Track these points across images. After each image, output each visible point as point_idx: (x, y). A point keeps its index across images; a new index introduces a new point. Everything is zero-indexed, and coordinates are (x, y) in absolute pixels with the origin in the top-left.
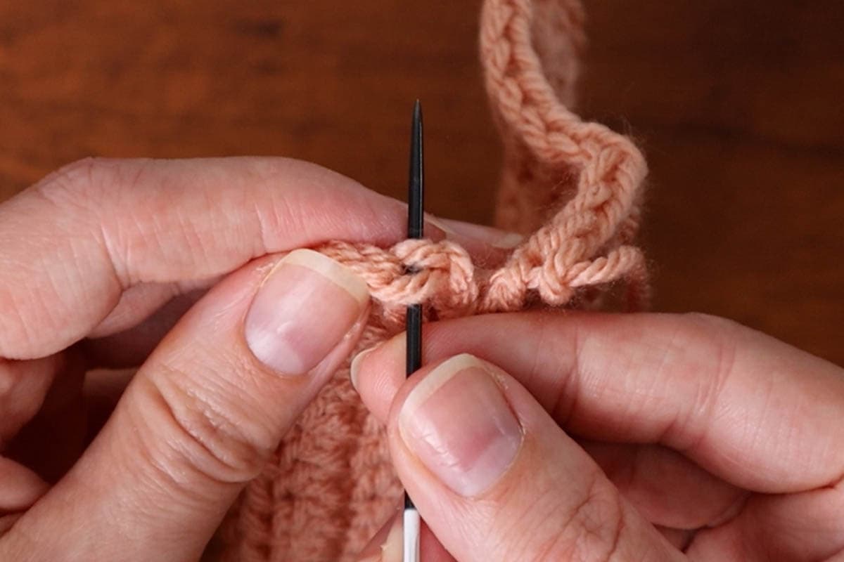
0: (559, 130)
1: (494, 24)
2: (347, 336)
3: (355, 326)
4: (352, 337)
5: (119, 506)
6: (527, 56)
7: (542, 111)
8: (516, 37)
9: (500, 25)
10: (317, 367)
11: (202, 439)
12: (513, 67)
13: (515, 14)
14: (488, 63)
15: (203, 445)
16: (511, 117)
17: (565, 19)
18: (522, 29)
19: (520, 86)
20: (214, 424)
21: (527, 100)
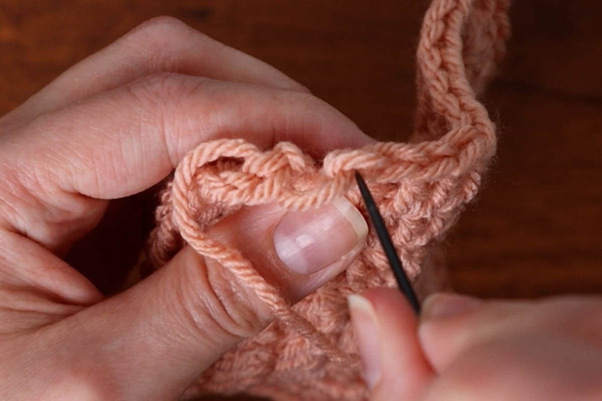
0: (457, 95)
1: (438, 9)
2: (344, 258)
3: (351, 252)
4: (346, 260)
5: (150, 324)
6: (455, 38)
7: (451, 78)
8: (451, 24)
9: (442, 11)
10: (317, 273)
11: (221, 298)
12: (441, 43)
13: (456, 8)
14: (424, 34)
15: (220, 302)
16: (427, 74)
17: (494, 30)
18: (458, 20)
19: (441, 56)
20: (234, 290)
21: (443, 66)
